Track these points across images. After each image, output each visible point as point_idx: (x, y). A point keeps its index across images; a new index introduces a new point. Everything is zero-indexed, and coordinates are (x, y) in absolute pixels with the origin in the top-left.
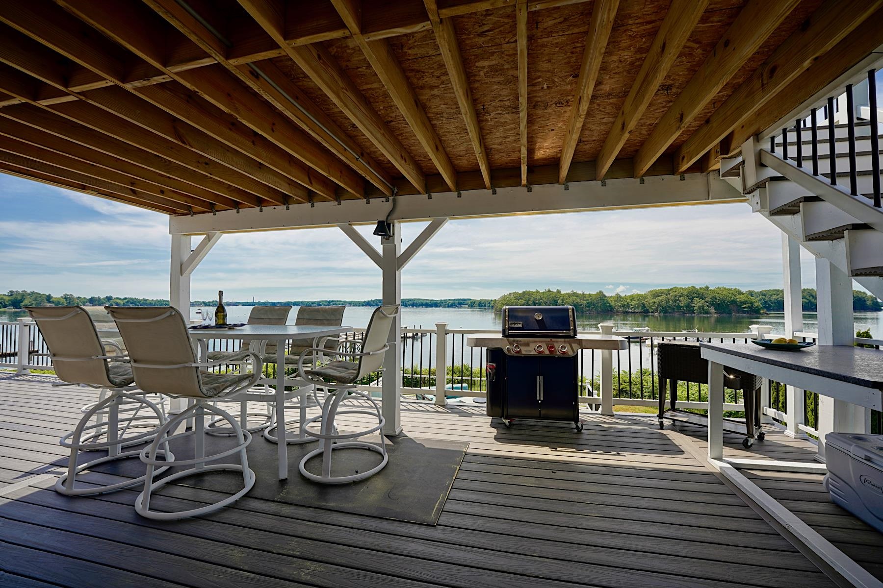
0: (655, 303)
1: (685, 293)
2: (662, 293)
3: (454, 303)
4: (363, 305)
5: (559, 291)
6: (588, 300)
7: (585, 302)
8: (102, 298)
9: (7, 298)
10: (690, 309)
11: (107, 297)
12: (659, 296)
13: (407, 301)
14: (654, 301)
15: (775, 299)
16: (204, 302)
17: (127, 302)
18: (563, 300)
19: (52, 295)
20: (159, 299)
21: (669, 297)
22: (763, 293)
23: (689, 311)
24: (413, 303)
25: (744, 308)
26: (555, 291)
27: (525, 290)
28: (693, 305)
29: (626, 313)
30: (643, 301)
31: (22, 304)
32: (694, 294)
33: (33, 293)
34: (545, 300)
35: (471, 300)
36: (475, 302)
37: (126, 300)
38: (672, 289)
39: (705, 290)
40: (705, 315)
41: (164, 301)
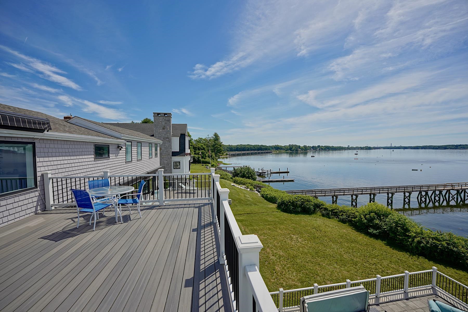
8: (316, 146)
9: (288, 147)
11: (318, 146)
16: (360, 147)
17: (326, 148)
19: (300, 146)
20: (339, 146)
31: (292, 149)
33: (295, 145)
37: (325, 147)
41: (341, 147)
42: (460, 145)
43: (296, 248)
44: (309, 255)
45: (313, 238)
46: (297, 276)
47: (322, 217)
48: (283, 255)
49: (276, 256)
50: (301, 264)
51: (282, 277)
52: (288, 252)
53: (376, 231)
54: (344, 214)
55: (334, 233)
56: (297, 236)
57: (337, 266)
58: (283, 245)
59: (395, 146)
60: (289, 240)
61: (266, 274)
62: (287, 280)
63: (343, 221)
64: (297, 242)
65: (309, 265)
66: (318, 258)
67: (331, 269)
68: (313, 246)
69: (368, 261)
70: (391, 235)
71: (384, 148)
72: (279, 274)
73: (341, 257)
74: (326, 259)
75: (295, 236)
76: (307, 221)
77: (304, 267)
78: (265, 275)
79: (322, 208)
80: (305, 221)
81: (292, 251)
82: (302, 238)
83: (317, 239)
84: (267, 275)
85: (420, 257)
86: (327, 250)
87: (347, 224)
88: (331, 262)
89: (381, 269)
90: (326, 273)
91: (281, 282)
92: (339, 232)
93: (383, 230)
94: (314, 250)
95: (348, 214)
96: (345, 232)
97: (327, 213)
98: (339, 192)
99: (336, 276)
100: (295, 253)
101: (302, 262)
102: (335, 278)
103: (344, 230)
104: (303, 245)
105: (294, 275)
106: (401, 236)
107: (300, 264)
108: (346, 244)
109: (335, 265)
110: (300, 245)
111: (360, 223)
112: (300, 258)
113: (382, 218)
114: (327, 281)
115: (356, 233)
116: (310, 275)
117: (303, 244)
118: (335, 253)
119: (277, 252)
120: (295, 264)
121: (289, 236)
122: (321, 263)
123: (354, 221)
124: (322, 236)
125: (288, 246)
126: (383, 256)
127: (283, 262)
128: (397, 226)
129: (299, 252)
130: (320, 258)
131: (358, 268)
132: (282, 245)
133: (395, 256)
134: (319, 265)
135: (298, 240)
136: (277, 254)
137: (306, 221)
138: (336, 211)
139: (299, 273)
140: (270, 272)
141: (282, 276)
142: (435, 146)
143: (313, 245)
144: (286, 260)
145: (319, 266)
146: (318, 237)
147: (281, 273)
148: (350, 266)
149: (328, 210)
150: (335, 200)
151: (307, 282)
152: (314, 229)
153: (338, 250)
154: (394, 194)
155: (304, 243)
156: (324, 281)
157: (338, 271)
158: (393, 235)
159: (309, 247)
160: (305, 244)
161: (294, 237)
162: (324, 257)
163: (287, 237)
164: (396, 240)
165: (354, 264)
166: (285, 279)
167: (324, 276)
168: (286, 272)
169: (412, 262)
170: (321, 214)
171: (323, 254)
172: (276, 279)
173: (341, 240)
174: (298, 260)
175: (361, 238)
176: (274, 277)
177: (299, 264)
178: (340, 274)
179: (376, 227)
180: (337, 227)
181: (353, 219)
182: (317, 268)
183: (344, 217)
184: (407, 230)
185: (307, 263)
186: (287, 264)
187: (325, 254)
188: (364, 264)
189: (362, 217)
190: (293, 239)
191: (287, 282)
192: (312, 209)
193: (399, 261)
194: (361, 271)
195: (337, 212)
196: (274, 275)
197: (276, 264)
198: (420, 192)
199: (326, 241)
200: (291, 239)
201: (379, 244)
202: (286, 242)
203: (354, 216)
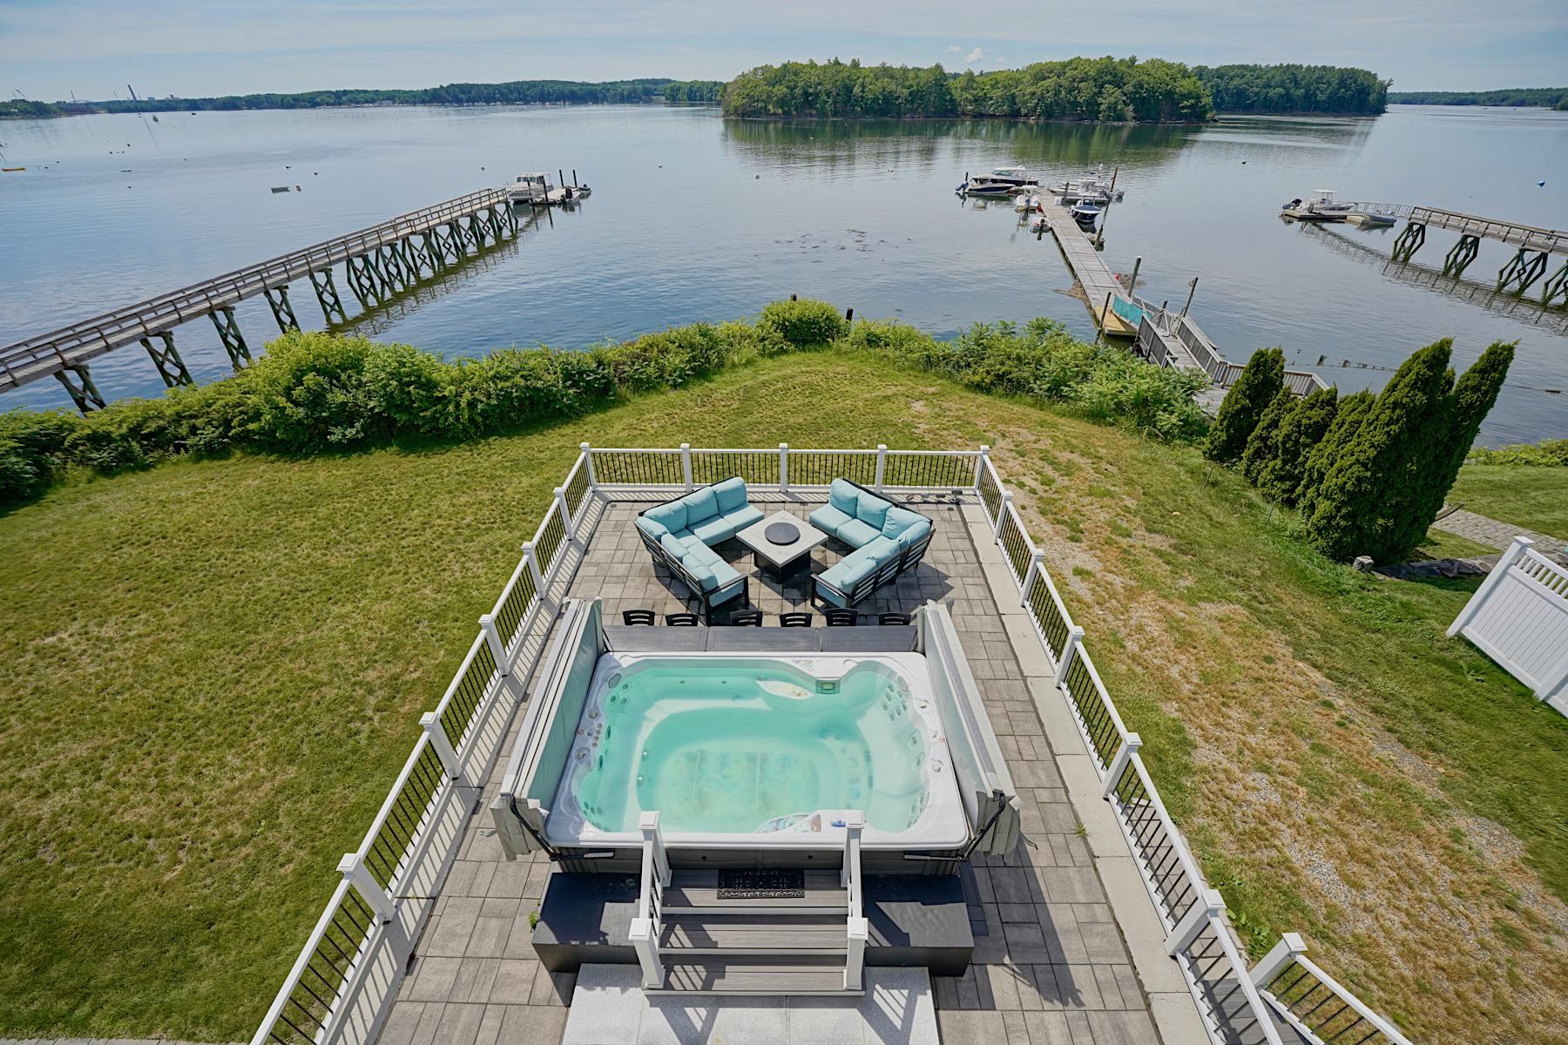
0: (1034, 94)
1: (1092, 73)
2: (1051, 72)
3: (635, 90)
4: (423, 102)
5: (855, 64)
6: (911, 86)
7: (906, 92)
10: (1092, 109)
12: (1045, 79)
13: (526, 86)
14: (1032, 89)
15: (1235, 88)
18: (863, 86)
21: (1063, 81)
22: (1220, 73)
23: (1091, 112)
24: (542, 91)
25: (1183, 108)
26: (849, 63)
27: (785, 62)
28: (1100, 100)
29: (979, 116)
30: (1013, 91)
32: (1111, 74)
34: (828, 87)
35: (669, 81)
36: (678, 89)
38: (1071, 62)
39: (1129, 67)
40: (1115, 124)
42: (345, 92)
43: (130, 672)
44: (211, 652)
45: (158, 584)
46: (252, 758)
47: (106, 482)
48: (96, 749)
49: (63, 785)
50: (217, 708)
51: (197, 820)
52: (105, 717)
53: (352, 426)
54: (199, 422)
55: (224, 511)
56: (76, 626)
57: (343, 611)
58: (42, 715)
59: (151, 100)
60: (49, 670)
61: (108, 891)
62: (233, 808)
63: (214, 451)
64: (106, 650)
65: (254, 682)
66: (257, 633)
67: (336, 633)
68: (194, 612)
69: (404, 529)
70: (402, 418)
71: (114, 107)
72: (170, 825)
73: (327, 574)
74: (288, 618)
75: (64, 635)
76: (54, 535)
77: (243, 706)
78: (108, 895)
79: (74, 445)
80: (40, 540)
81: (124, 701)
82: (110, 614)
83: (181, 575)
84: (115, 887)
85: (491, 440)
86: (260, 584)
87: (238, 454)
88: (310, 612)
89: (449, 526)
90: (335, 655)
91: (218, 837)
92: (240, 498)
93: (369, 417)
94: (216, 620)
95: (215, 416)
96: (258, 487)
97: (122, 453)
98: (77, 342)
99: (371, 640)
100: (146, 692)
101: (212, 699)
102: (374, 644)
103: (250, 481)
104: (148, 640)
105: (237, 762)
106: (427, 410)
107: (217, 714)
108: (298, 523)
109: (336, 610)
110: (134, 646)
111: (285, 430)
112: (190, 689)
113: (344, 377)
114: (361, 674)
115: (296, 469)
116: (293, 708)
117: (140, 636)
118: (292, 575)
119: (44, 765)
120: (198, 729)
121: (29, 657)
122: (287, 643)
123: (261, 431)
124: (191, 553)
125: (74, 697)
126: (423, 491)
127: (135, 770)
128: (403, 385)
129: (156, 676)
130: (266, 629)
131: (402, 567)
132: (38, 720)
133: (447, 471)
134: (286, 651)
135: (98, 639)
136: (59, 769)
137: (47, 540)
138: (154, 426)
139: (249, 741)
140: (120, 861)
141: (195, 814)
142: (284, 97)
143: (185, 607)
144: (138, 752)
145: (290, 655)
146: (176, 569)
147: (177, 816)
148: (378, 578)
149: (114, 441)
150: (78, 384)
151: (306, 740)
152: (126, 549)
153: (292, 558)
154: (287, 287)
155: (138, 629)
156: (355, 684)
157: (360, 619)
158: (405, 417)
159: (181, 626)
160: (148, 630)
161: (66, 638)
162: (275, 616)
163: (26, 668)
164: (418, 427)
165: (379, 565)
166: (220, 815)
167: (339, 670)
168: (193, 790)
169: (486, 464)
170: (89, 472)
171: (259, 609)
172: (181, 854)
173: (273, 520)
174: (188, 706)
175: (325, 474)
176: (161, 858)
177: (211, 715)
178: (375, 624)
179: (346, 415)
180: (212, 488)
181: (251, 426)
182: (291, 666)
183: (210, 433)
184: (430, 385)
185: (238, 682)
186: (162, 761)
187: (270, 603)
188: (403, 543)
189: (282, 401)
190: (67, 650)
191: (240, 814)
192: (26, 473)
193: (464, 478)
194: (416, 569)
195: (162, 429)
196: (152, 854)
197: (106, 809)
198: (350, 261)
199: (222, 560)
200: (61, 658)
201: (384, 462)
202: (47, 692)
203: (246, 413)
